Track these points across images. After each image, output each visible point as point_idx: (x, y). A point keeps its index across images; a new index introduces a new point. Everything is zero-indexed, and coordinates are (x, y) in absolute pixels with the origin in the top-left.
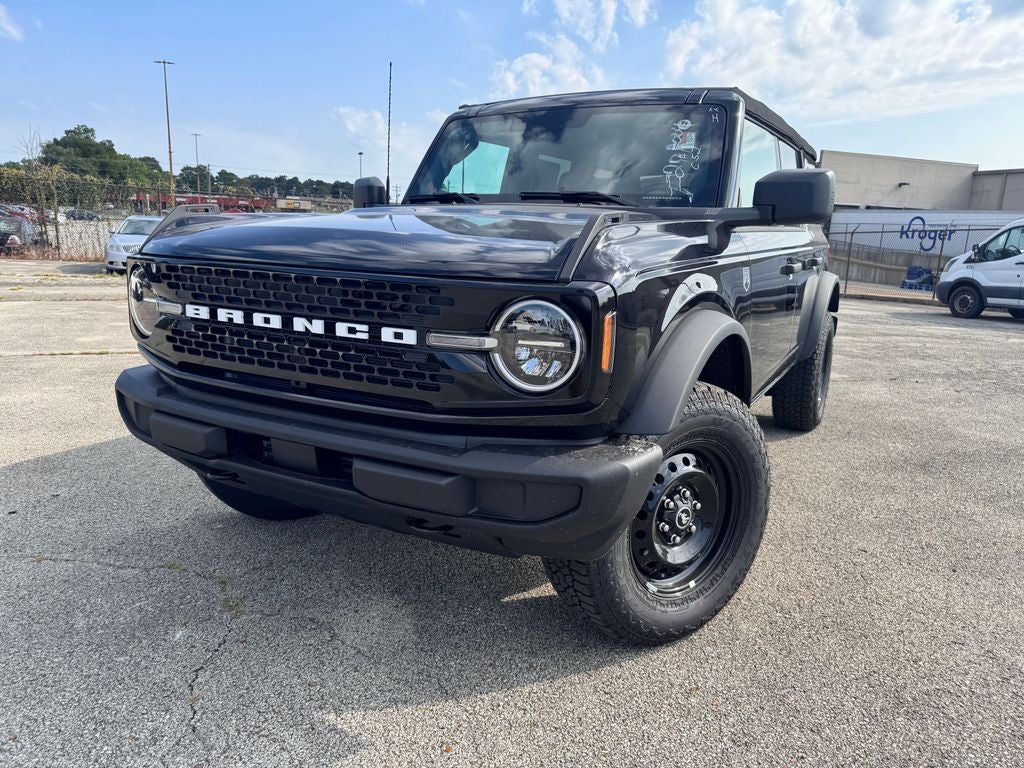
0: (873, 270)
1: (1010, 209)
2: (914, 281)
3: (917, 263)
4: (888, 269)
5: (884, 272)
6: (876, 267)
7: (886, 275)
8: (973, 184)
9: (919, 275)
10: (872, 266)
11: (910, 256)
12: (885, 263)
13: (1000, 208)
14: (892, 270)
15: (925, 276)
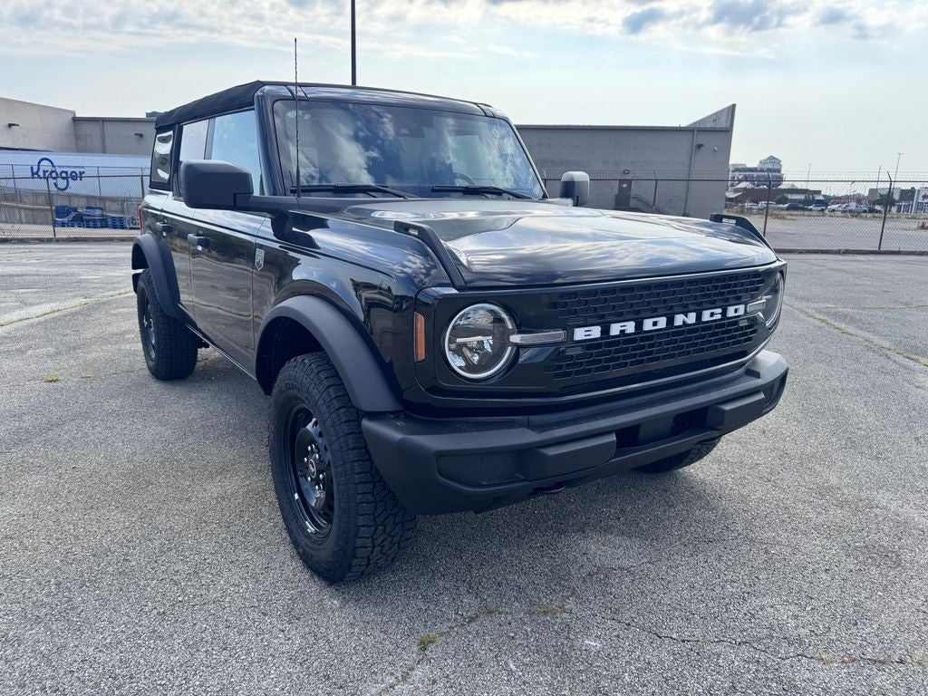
0: (17, 212)
1: (113, 153)
2: (65, 220)
3: (59, 202)
4: (32, 209)
5: (30, 213)
6: (20, 208)
7: (33, 215)
8: (75, 129)
9: (68, 213)
10: (14, 207)
11: (49, 195)
12: (26, 203)
13: (104, 151)
14: (36, 209)
15: (73, 214)
